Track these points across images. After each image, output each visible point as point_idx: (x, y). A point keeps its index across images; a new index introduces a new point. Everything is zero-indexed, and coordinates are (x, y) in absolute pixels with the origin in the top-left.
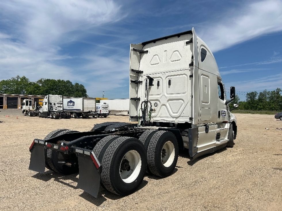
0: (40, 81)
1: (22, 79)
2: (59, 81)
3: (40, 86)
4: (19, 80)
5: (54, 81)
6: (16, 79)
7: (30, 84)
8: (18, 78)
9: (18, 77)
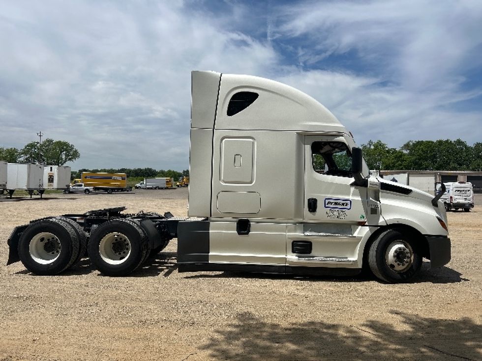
0: (407, 146)
1: (376, 147)
2: (440, 143)
3: (405, 155)
4: (372, 147)
5: (429, 144)
6: (368, 146)
7: (388, 152)
8: (370, 145)
9: (370, 143)
